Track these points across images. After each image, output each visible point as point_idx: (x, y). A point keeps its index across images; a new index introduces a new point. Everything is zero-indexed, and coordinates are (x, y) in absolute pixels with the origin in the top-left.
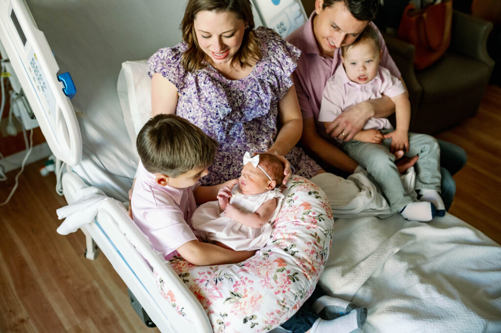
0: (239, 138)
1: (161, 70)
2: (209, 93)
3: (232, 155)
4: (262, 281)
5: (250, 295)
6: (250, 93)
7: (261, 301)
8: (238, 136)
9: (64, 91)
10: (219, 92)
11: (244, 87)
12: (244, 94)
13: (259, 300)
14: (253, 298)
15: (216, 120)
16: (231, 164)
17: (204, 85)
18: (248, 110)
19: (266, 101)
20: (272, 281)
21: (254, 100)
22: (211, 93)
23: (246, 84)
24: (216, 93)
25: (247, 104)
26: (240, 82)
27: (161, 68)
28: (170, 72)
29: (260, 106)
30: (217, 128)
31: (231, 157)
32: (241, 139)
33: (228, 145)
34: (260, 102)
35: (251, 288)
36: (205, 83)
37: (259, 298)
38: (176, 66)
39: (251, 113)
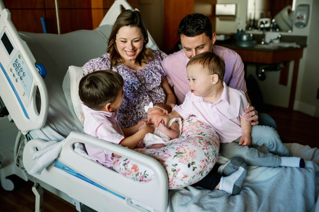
0: (146, 100)
1: (98, 67)
2: (127, 77)
3: (142, 111)
4: (193, 144)
5: (188, 152)
6: (147, 76)
7: (196, 153)
8: (145, 99)
9: (40, 73)
10: (132, 75)
11: (144, 73)
12: (145, 77)
13: (194, 153)
14: (190, 152)
15: (132, 91)
16: (142, 117)
17: (123, 73)
18: (149, 85)
19: (157, 79)
20: (199, 144)
21: (150, 80)
22: (128, 77)
23: (144, 72)
24: (131, 76)
25: (147, 82)
26: (141, 71)
27: (97, 66)
28: (103, 67)
29: (155, 82)
30: (132, 96)
31: (141, 113)
32: (147, 100)
33: (139, 106)
34: (154, 80)
35: (188, 148)
36: (123, 72)
37: (194, 152)
38: (105, 63)
39: (150, 87)
